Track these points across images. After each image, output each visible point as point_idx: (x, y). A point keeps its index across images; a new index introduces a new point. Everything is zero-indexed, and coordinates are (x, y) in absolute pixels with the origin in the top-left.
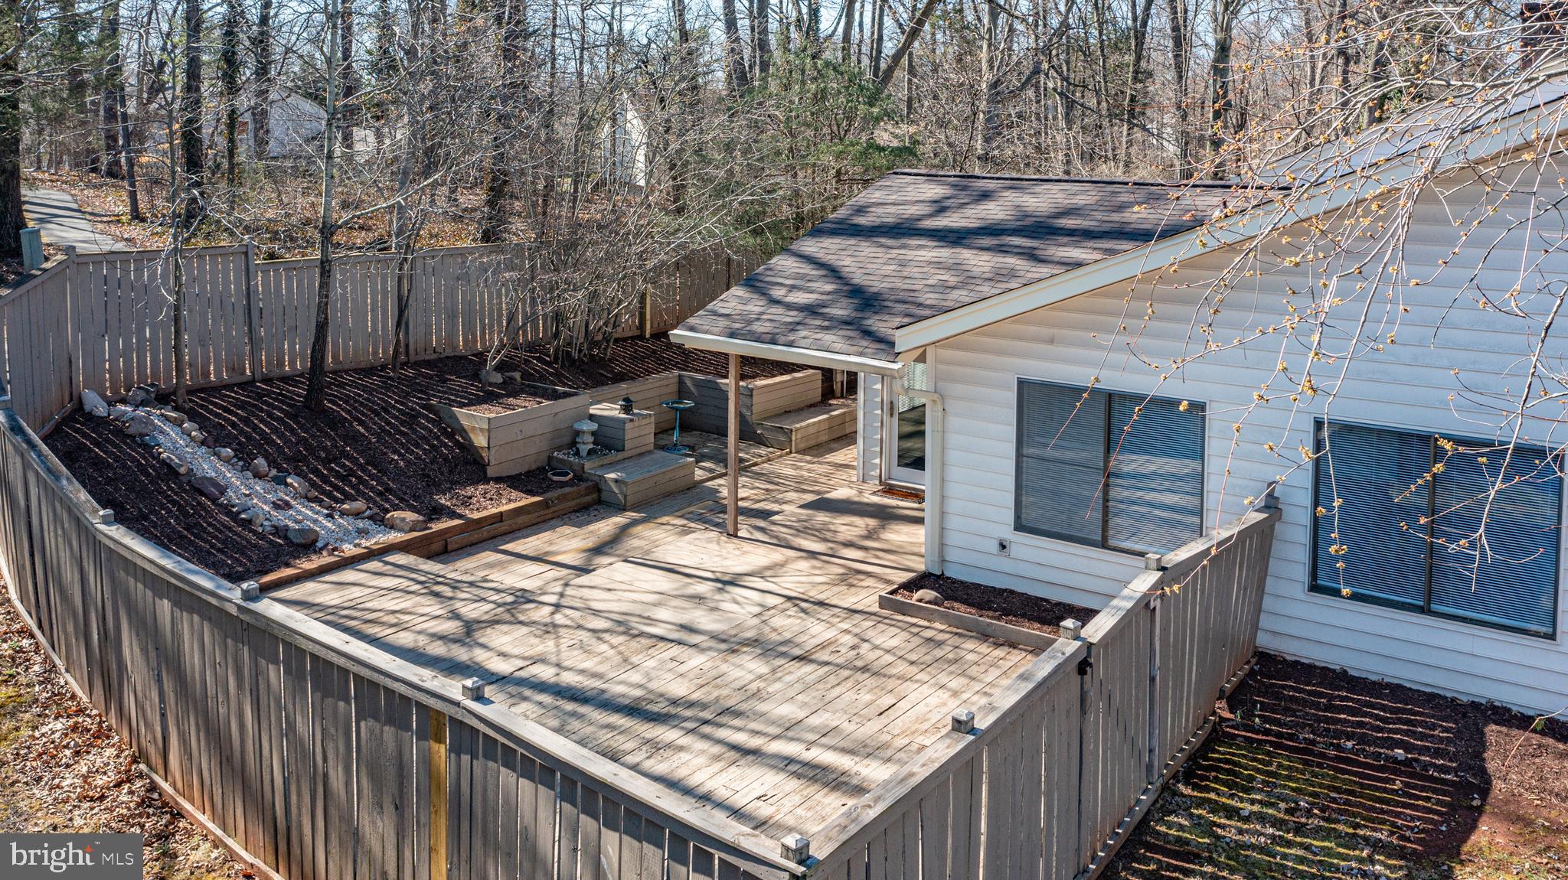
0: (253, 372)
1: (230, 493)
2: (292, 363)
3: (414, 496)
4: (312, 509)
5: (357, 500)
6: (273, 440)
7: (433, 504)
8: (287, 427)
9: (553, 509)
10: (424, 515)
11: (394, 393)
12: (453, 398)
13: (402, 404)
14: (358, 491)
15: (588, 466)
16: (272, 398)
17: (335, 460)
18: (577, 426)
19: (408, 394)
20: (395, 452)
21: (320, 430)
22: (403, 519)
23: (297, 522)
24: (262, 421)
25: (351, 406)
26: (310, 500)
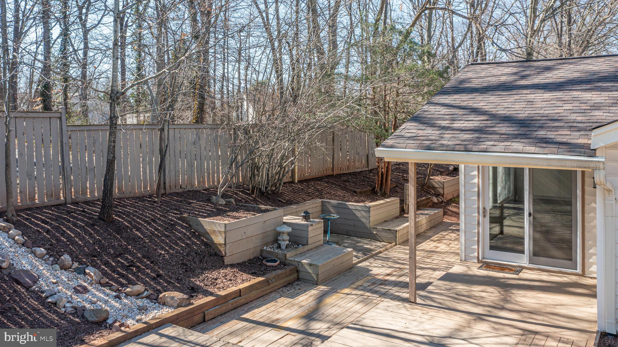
0: (65, 198)
1: (41, 282)
2: (92, 192)
3: (178, 279)
4: (104, 293)
5: (137, 284)
6: (76, 242)
7: (191, 285)
8: (86, 232)
9: (271, 286)
10: (186, 294)
11: (159, 210)
12: (196, 213)
13: (165, 217)
14: (138, 277)
15: (289, 255)
16: (77, 214)
17: (120, 255)
18: (279, 229)
19: (168, 211)
20: (162, 248)
21: (110, 234)
22: (173, 298)
23: (92, 303)
24: (69, 228)
25: (131, 218)
26: (102, 285)
